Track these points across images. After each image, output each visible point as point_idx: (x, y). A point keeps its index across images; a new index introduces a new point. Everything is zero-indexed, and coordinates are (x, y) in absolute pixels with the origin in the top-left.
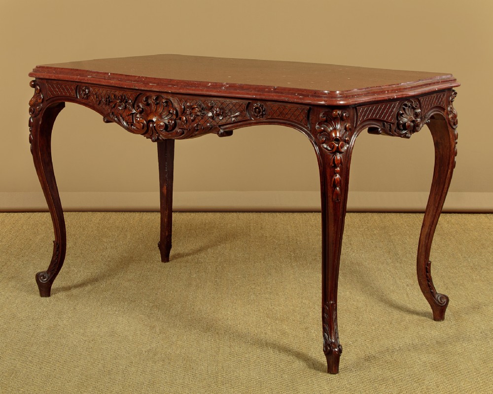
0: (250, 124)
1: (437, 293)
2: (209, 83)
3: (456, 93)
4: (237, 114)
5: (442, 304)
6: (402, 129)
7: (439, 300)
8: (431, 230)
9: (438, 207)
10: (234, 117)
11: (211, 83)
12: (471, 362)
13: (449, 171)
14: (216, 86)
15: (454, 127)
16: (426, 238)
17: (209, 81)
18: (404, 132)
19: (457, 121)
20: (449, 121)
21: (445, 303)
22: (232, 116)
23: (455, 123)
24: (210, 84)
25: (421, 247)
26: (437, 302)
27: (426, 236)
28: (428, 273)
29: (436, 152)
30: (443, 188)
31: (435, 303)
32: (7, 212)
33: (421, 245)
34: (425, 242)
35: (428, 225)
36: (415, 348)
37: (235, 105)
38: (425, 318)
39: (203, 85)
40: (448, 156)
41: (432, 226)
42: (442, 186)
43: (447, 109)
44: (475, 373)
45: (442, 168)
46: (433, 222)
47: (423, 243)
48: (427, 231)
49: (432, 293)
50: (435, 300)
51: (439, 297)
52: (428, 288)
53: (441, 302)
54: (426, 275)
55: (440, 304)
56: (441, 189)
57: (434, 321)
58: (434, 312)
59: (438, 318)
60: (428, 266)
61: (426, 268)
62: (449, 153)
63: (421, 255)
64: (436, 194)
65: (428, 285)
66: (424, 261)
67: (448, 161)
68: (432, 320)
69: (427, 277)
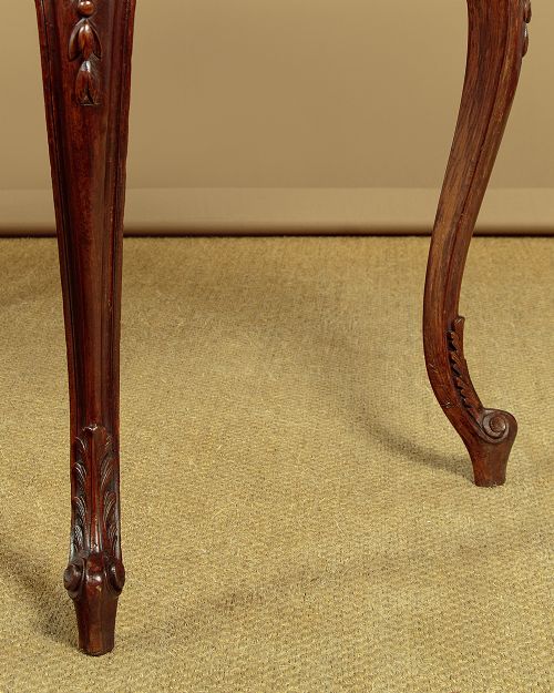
1: (481, 408)
5: (495, 438)
7: (487, 427)
8: (458, 228)
9: (477, 162)
12: (541, 614)
13: (507, 61)
21: (506, 433)
25: (432, 277)
26: (480, 432)
28: (454, 349)
31: (475, 434)
33: (432, 271)
35: (451, 215)
36: (389, 566)
38: (453, 477)
41: (461, 218)
44: (544, 653)
45: (488, 53)
47: (439, 264)
49: (466, 406)
50: (476, 428)
51: (487, 420)
52: (454, 393)
53: (494, 434)
54: (450, 356)
55: (492, 440)
56: (486, 111)
57: (474, 487)
58: (473, 460)
59: (486, 478)
60: (453, 330)
61: (449, 337)
62: (506, 10)
63: (433, 301)
64: (471, 129)
65: (456, 383)
66: (444, 317)
67: (500, 31)
68: (470, 483)
69: (452, 362)
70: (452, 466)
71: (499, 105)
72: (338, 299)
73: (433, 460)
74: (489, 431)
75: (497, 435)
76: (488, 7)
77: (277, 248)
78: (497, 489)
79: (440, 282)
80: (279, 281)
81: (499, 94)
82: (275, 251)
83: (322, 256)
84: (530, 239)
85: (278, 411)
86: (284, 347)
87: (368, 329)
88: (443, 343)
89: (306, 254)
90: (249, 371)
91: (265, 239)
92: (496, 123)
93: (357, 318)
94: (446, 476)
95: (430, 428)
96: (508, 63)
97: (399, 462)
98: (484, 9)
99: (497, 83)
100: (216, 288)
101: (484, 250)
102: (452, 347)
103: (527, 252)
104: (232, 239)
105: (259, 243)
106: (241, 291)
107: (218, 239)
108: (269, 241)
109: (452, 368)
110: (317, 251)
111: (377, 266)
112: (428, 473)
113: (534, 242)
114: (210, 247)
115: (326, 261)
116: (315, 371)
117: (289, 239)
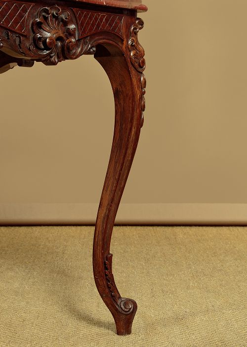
1: (120, 297)
3: (141, 23)
5: (126, 312)
6: (43, 47)
7: (122, 307)
8: (109, 211)
9: (119, 179)
13: (133, 130)
15: (140, 70)
16: (103, 222)
18: (46, 52)
19: (143, 62)
20: (131, 58)
21: (132, 309)
23: (142, 65)
25: (97, 234)
26: (119, 309)
27: (104, 218)
28: (107, 269)
29: (116, 105)
30: (126, 154)
31: (117, 310)
34: (103, 226)
35: (106, 205)
38: (107, 331)
40: (131, 109)
41: (111, 206)
42: (124, 151)
43: (127, 42)
45: (124, 125)
46: (113, 199)
48: (105, 211)
49: (113, 296)
50: (117, 307)
51: (122, 303)
52: (107, 290)
53: (126, 310)
54: (105, 272)
55: (124, 313)
56: (123, 154)
57: (116, 335)
58: (116, 323)
59: (122, 331)
60: (107, 260)
61: (105, 263)
62: (132, 105)
63: (97, 246)
64: (116, 163)
65: (108, 285)
66: (103, 254)
67: (130, 115)
68: (115, 334)
69: (106, 275)
70: (107, 326)
71: (130, 151)
72: (63, 253)
73: (99, 324)
74: (124, 309)
75: (127, 310)
76: (124, 103)
77: (38, 231)
78: (127, 336)
79: (101, 237)
80: (37, 245)
81: (130, 146)
82: (37, 233)
83: (59, 234)
84: (156, 227)
85: (28, 303)
86: (35, 274)
87: (76, 266)
88: (102, 267)
89: (51, 234)
90: (16, 285)
91: (32, 227)
92: (128, 160)
93: (71, 261)
94: (103, 331)
95: (99, 309)
96: (134, 130)
97: (83, 325)
98: (122, 104)
99: (128, 140)
100: (6, 249)
101: (135, 232)
102: (106, 268)
103: (155, 233)
104: (17, 227)
105: (30, 229)
106: (18, 250)
107: (10, 227)
108: (34, 228)
109: (106, 279)
110: (57, 232)
111: (84, 239)
112: (95, 330)
113: (159, 228)
114: (6, 231)
115: (60, 236)
116: (48, 284)
117: (44, 227)
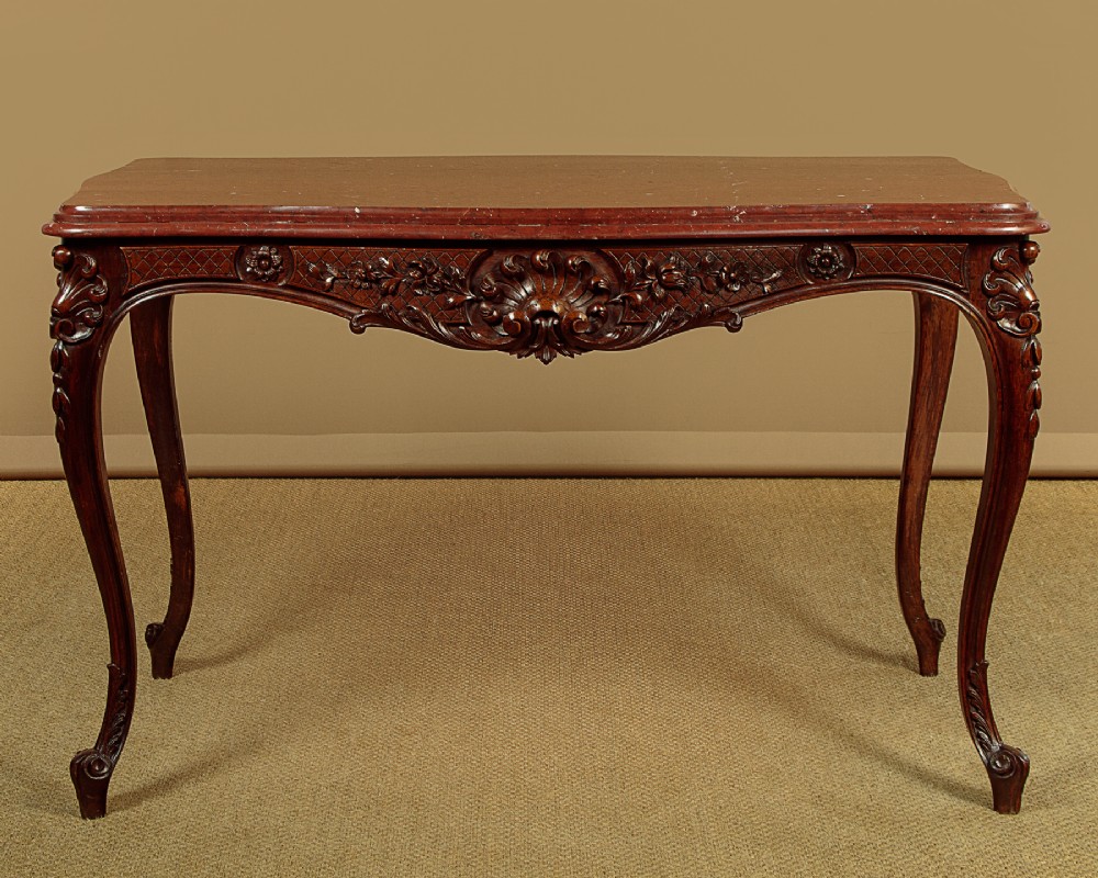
0: (808, 295)
2: (692, 209)
4: (774, 275)
10: (767, 283)
11: (696, 209)
14: (714, 215)
17: (690, 205)
22: (765, 280)
24: (695, 213)
32: (20, 480)
37: (769, 255)
39: (683, 215)
